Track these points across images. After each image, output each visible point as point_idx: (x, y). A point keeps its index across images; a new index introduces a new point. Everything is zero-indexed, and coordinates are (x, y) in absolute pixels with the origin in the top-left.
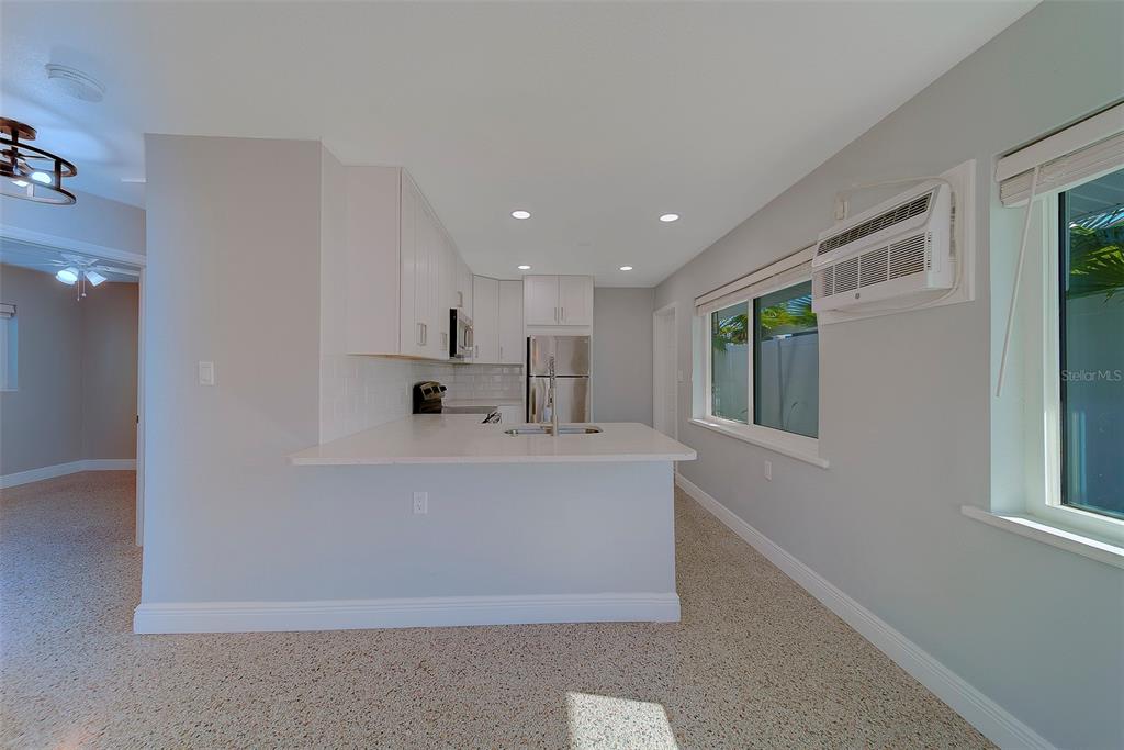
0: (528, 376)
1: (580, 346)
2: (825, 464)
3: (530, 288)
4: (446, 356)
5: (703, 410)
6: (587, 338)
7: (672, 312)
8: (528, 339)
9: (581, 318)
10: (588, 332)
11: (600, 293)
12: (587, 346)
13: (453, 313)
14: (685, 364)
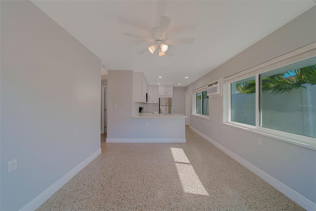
0: (159, 106)
1: (170, 100)
2: (209, 119)
3: (160, 88)
4: (146, 102)
5: (194, 112)
6: (171, 98)
7: (189, 93)
8: (160, 98)
9: (170, 94)
10: (172, 97)
11: (174, 88)
12: (171, 100)
13: (147, 94)
14: (191, 104)
